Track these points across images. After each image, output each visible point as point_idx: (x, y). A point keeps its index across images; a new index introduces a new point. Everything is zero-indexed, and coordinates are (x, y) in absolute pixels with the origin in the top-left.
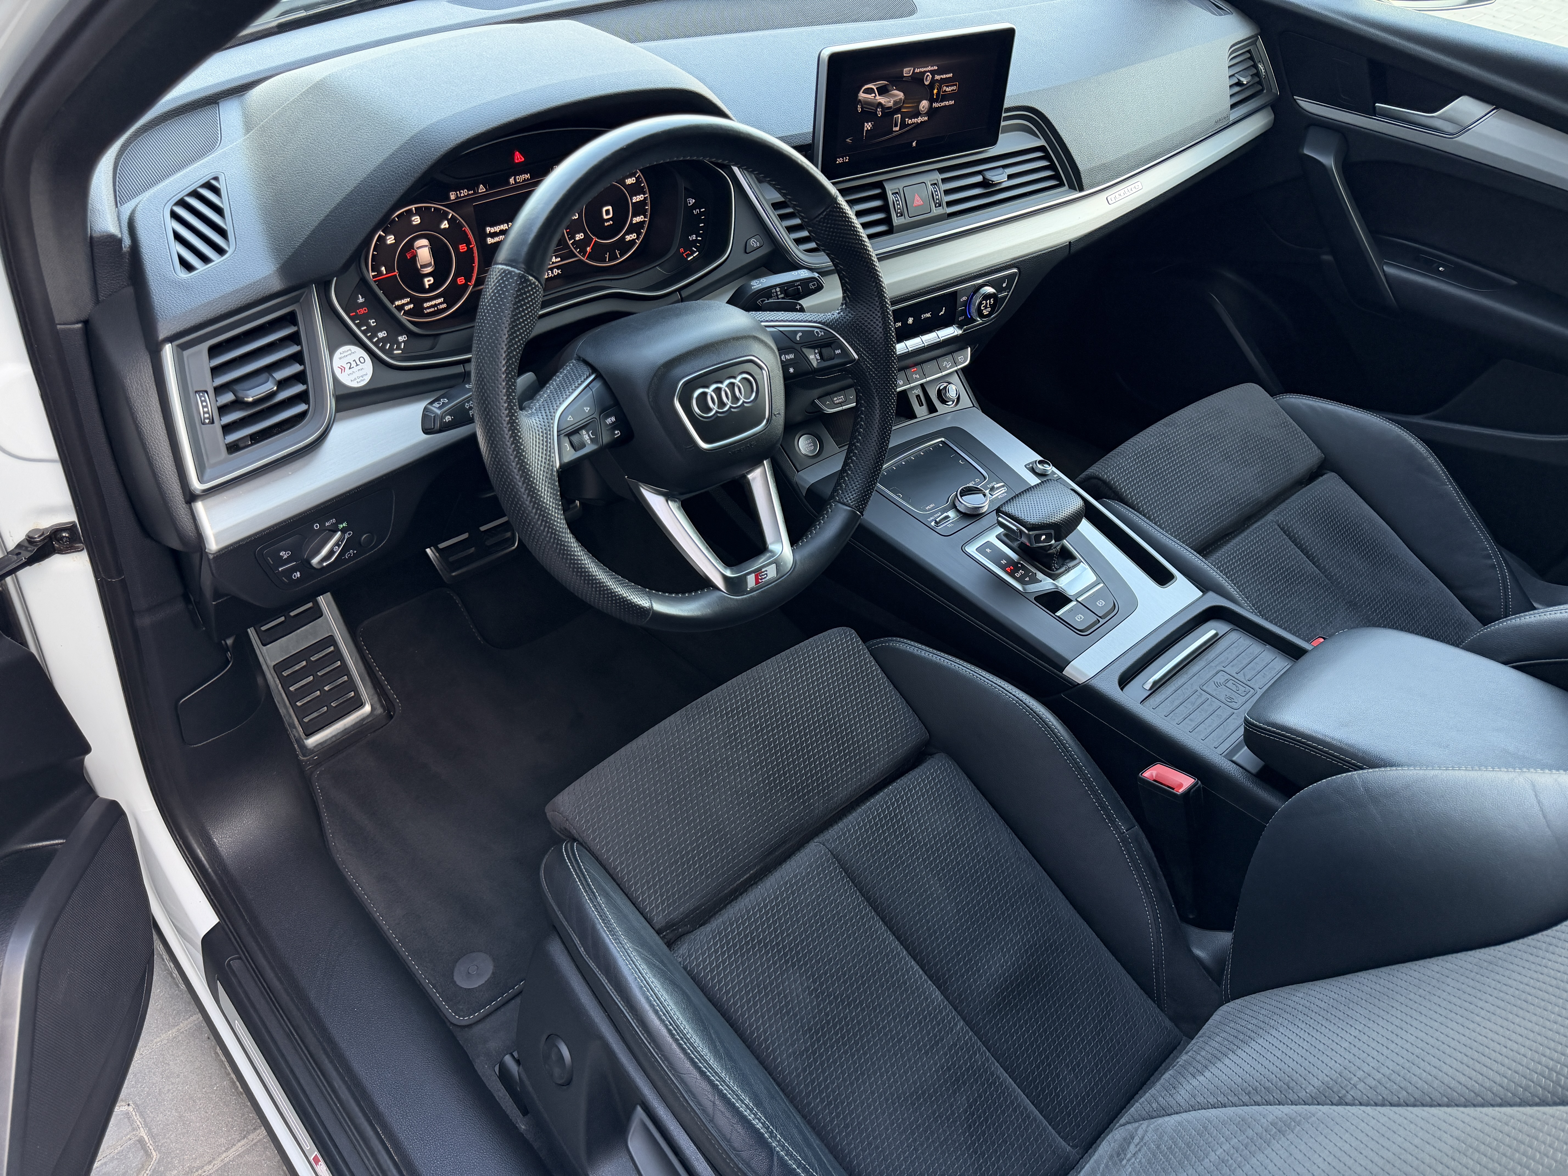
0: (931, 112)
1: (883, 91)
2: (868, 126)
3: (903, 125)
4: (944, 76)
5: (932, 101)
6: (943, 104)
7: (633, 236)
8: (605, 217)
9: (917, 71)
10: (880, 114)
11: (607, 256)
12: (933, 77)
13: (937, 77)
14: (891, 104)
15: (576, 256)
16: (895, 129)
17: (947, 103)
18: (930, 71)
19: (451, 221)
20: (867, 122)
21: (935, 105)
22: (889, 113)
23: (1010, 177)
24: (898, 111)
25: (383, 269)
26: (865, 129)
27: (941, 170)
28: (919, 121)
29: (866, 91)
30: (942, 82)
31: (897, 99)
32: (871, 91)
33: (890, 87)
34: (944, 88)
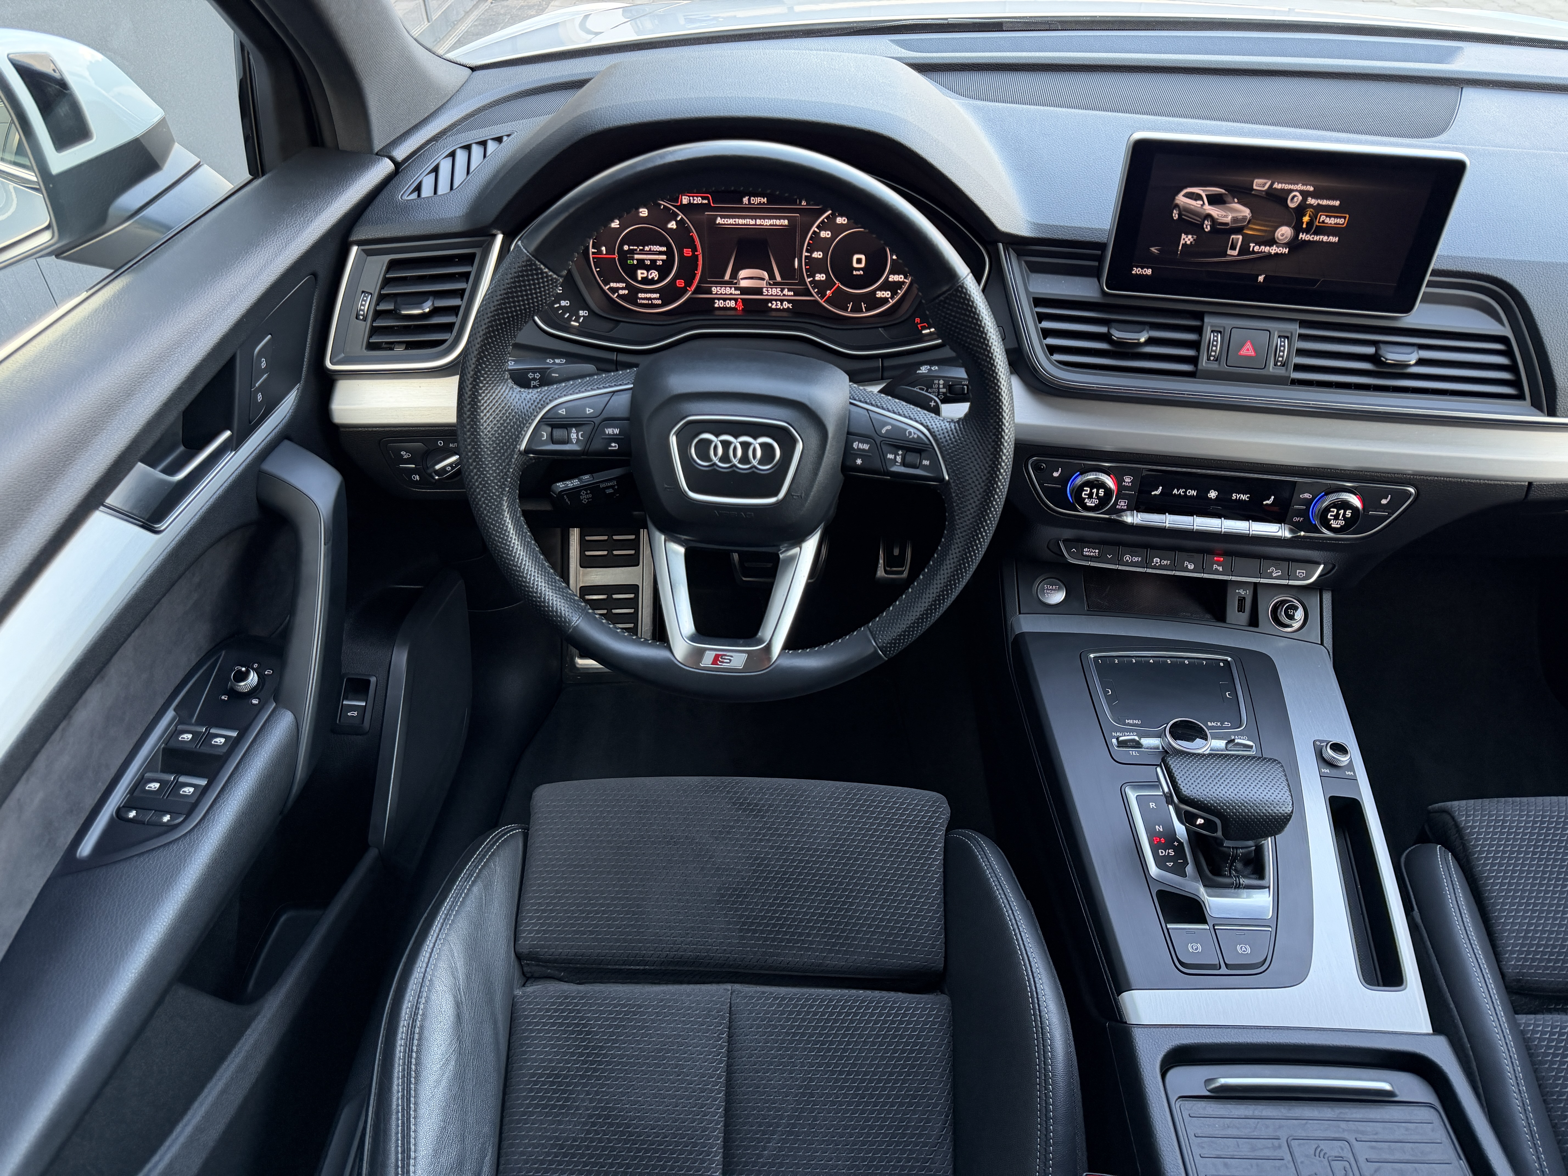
0: (1294, 245)
1: (1214, 200)
2: (1187, 239)
3: (1245, 250)
4: (1325, 202)
5: (1298, 229)
6: (1317, 238)
7: (887, 294)
8: (855, 265)
9: (1277, 186)
10: (1208, 229)
11: (850, 306)
12: (1305, 199)
13: (1311, 201)
14: (1228, 220)
15: (812, 296)
16: (1229, 252)
17: (1325, 239)
18: (1301, 192)
19: (680, 223)
20: (1187, 234)
21: (1303, 236)
22: (1222, 231)
23: (1421, 362)
24: (1238, 230)
25: (604, 249)
26: (1182, 242)
27: (1303, 324)
28: (1273, 252)
29: (1190, 196)
30: (1320, 209)
31: (1239, 215)
32: (1198, 197)
33: (1229, 198)
34: (1323, 218)
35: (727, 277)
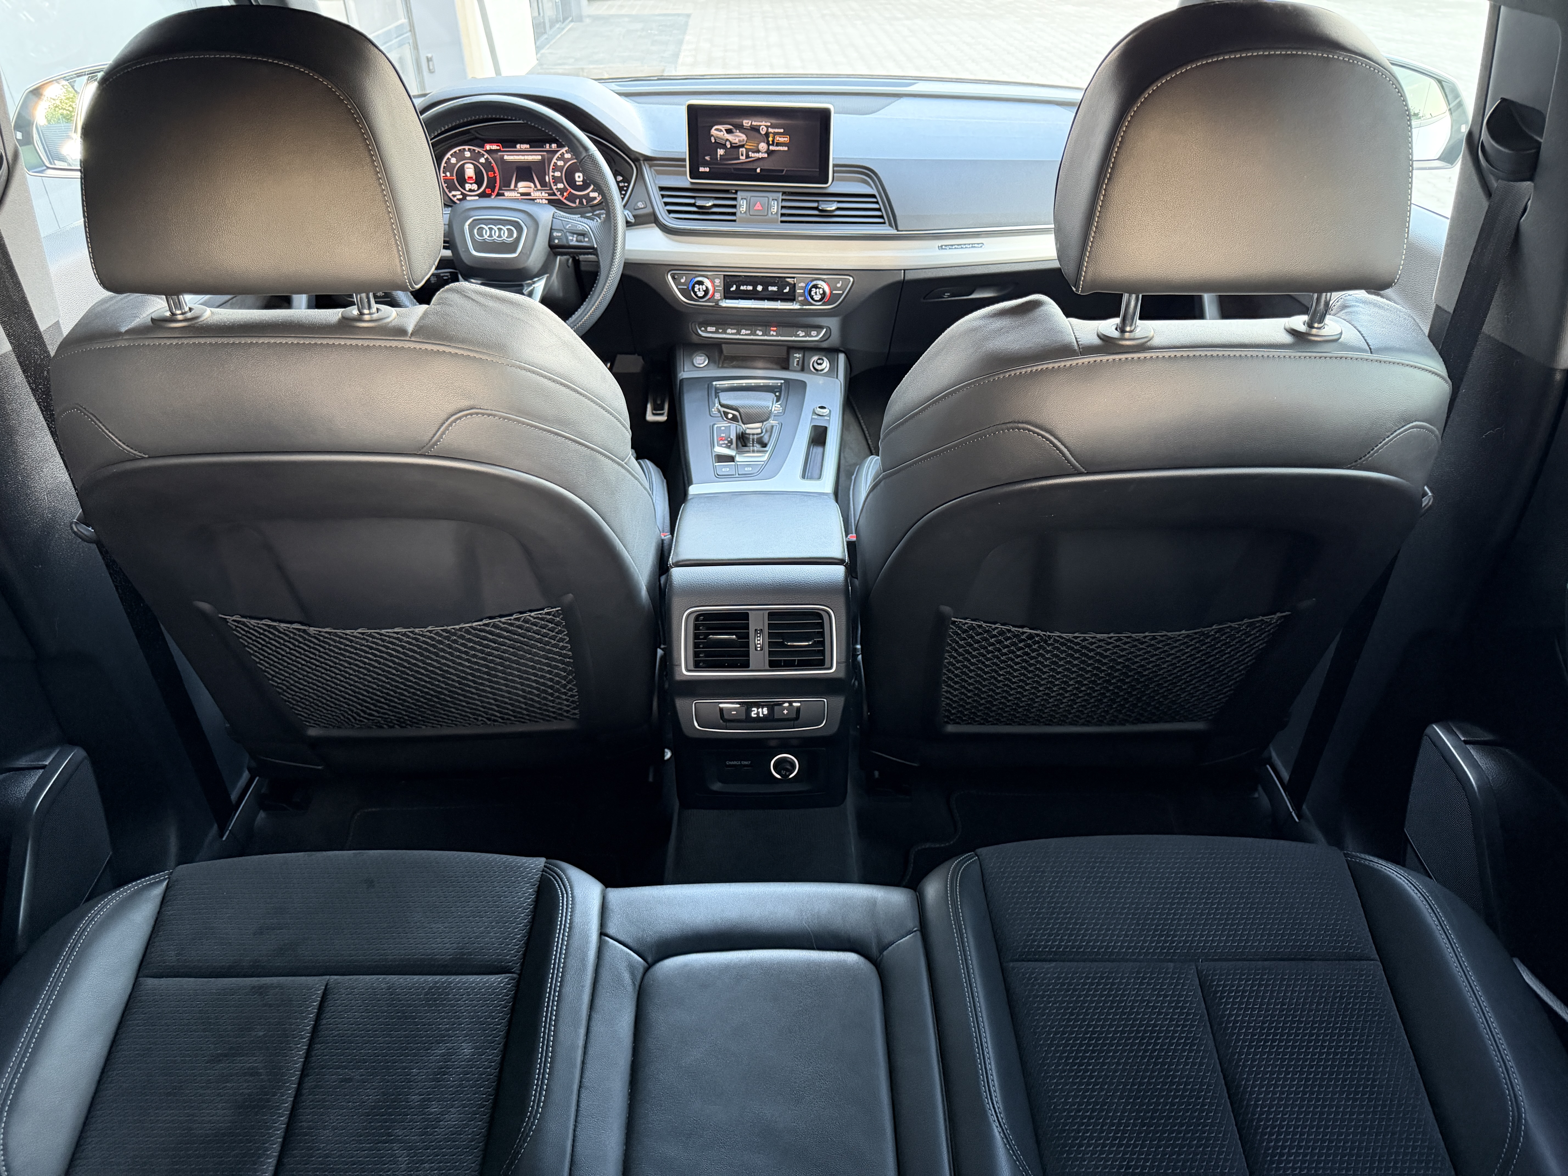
0: (769, 152)
1: (729, 131)
2: (721, 152)
3: (747, 156)
4: (777, 130)
5: (768, 144)
6: (778, 148)
7: (595, 194)
8: (577, 179)
9: (754, 123)
10: (729, 146)
11: (577, 201)
12: (767, 130)
13: (770, 130)
14: (736, 141)
15: (557, 196)
16: (741, 157)
17: (782, 149)
18: (766, 126)
19: (487, 159)
20: (720, 149)
21: (771, 148)
22: (736, 147)
23: (838, 209)
24: (743, 146)
25: (448, 173)
26: (719, 153)
27: (784, 193)
28: (760, 156)
29: (717, 130)
30: (775, 134)
31: (741, 139)
32: (721, 131)
33: (734, 130)
34: (778, 138)
35: (512, 187)
